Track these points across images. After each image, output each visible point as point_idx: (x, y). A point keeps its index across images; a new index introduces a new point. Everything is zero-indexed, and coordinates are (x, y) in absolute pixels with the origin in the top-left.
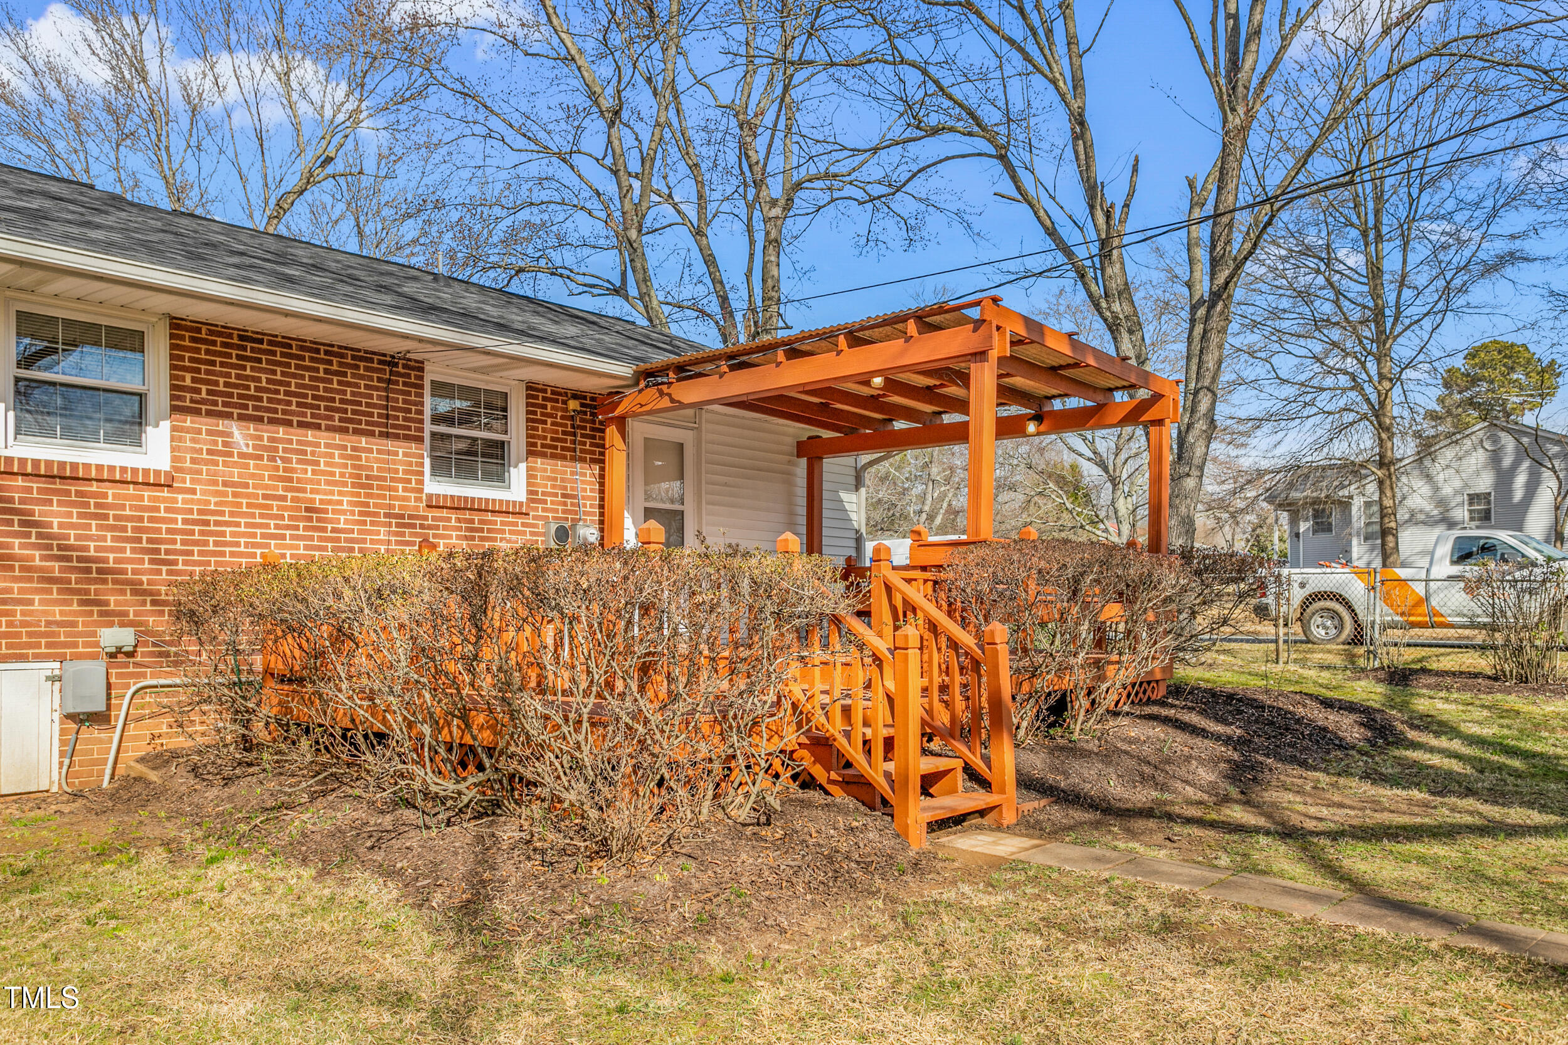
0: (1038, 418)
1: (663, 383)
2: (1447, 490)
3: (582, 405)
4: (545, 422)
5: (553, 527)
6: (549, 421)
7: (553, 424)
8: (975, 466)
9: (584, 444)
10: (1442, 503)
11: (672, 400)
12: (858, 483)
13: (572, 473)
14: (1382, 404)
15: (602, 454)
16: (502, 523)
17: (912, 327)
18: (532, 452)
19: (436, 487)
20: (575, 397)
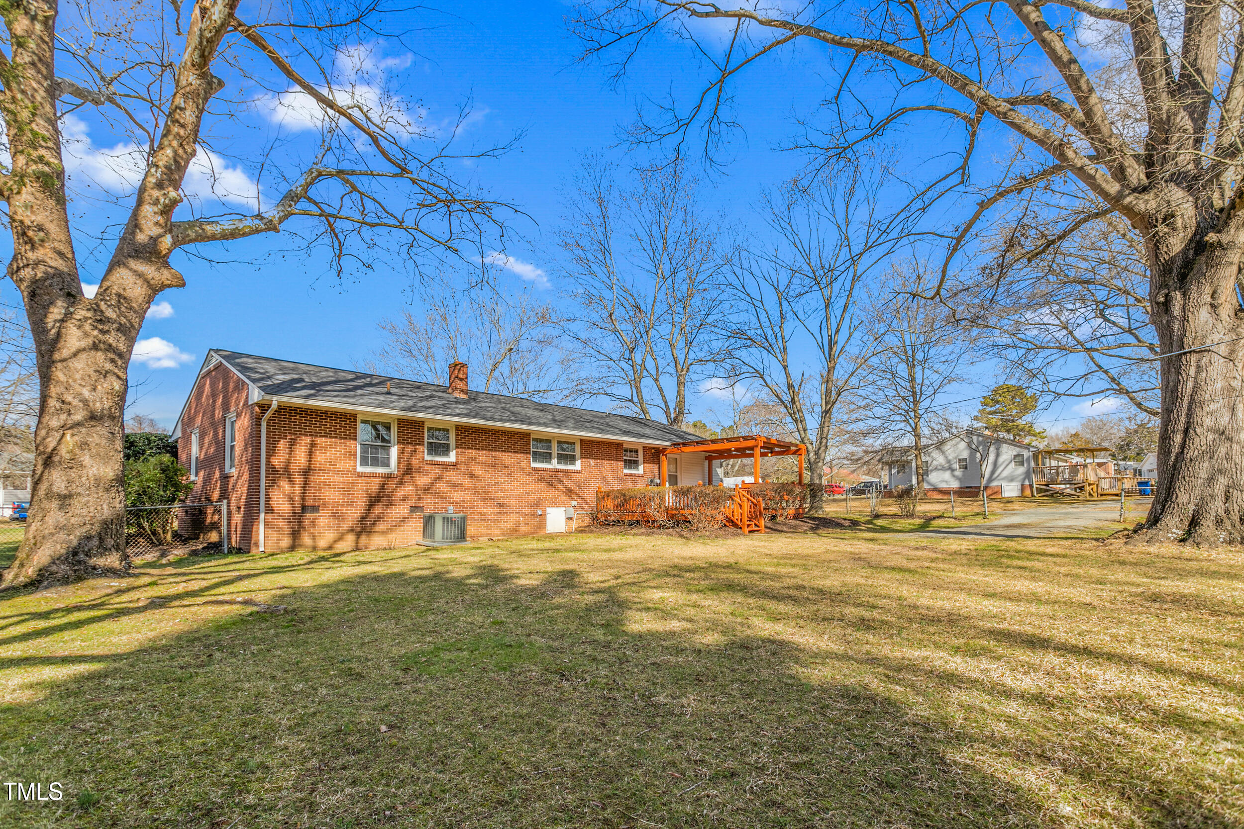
0: (771, 453)
2: (950, 458)
4: (647, 456)
7: (649, 456)
8: (756, 461)
9: (656, 460)
10: (949, 462)
12: (722, 465)
13: (653, 467)
14: (916, 427)
15: (660, 462)
16: (639, 479)
17: (741, 439)
18: (644, 462)
19: (626, 471)
20: (655, 450)
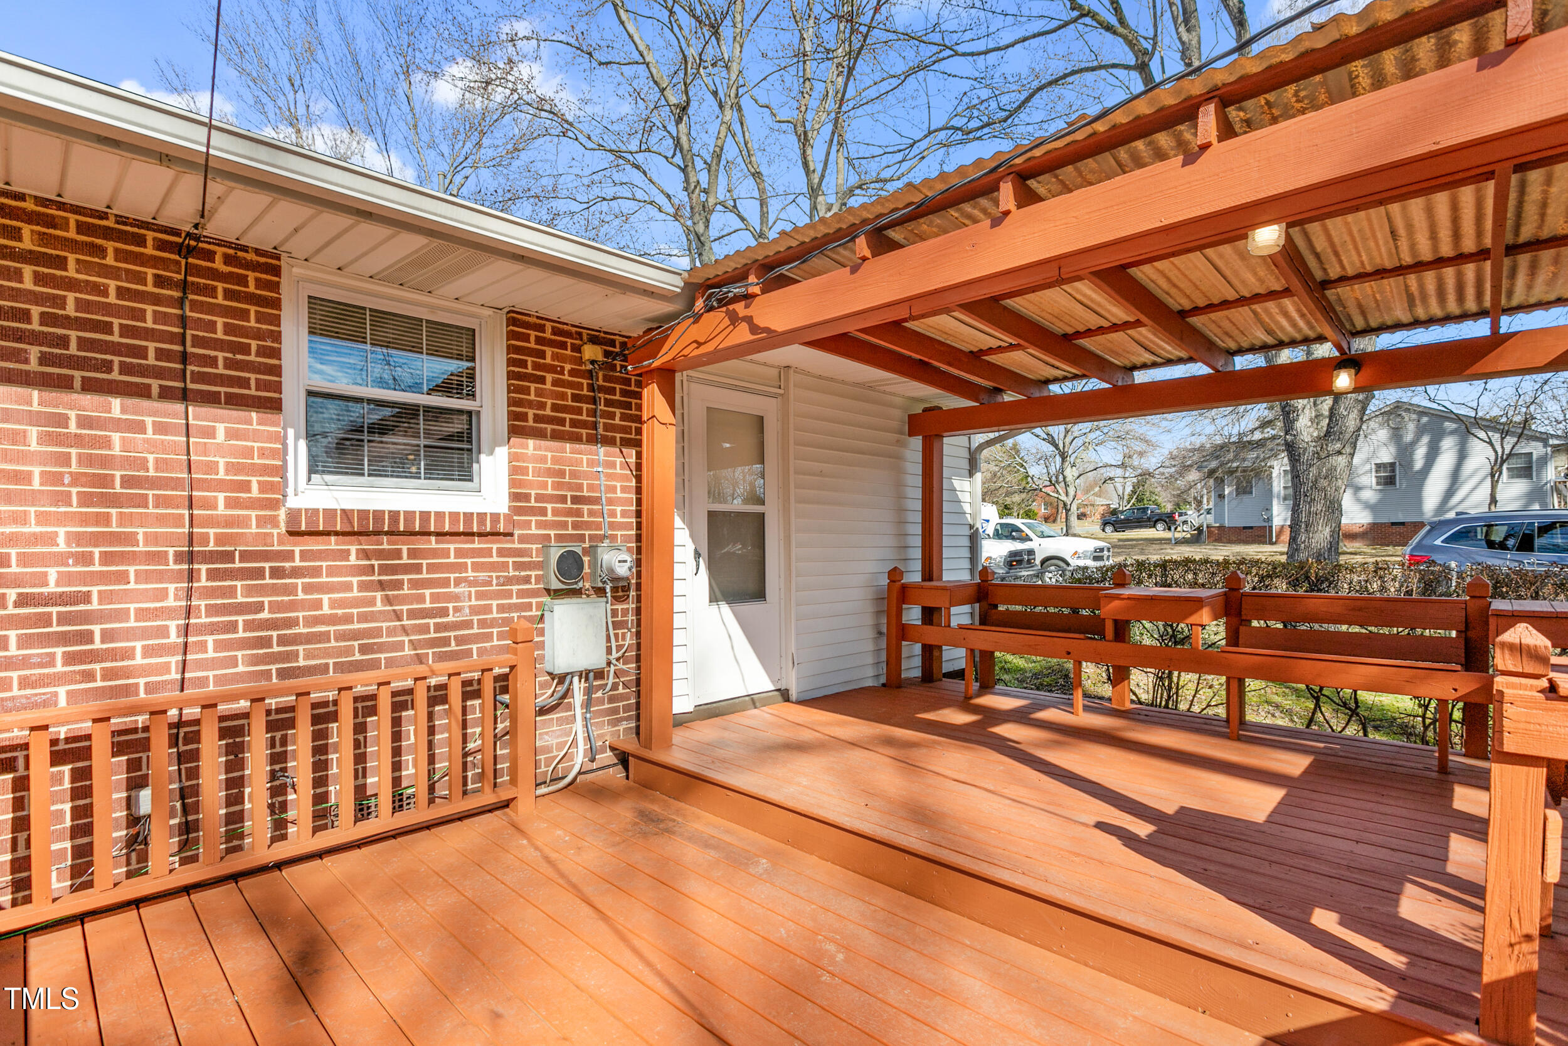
1: (737, 299)
2: (1356, 461)
3: (607, 354)
4: (542, 380)
5: (555, 554)
6: (549, 377)
7: (555, 383)
9: (612, 416)
11: (754, 329)
12: (973, 467)
13: (591, 463)
15: (639, 431)
16: (459, 553)
18: (517, 428)
19: (316, 494)
20: (594, 340)
